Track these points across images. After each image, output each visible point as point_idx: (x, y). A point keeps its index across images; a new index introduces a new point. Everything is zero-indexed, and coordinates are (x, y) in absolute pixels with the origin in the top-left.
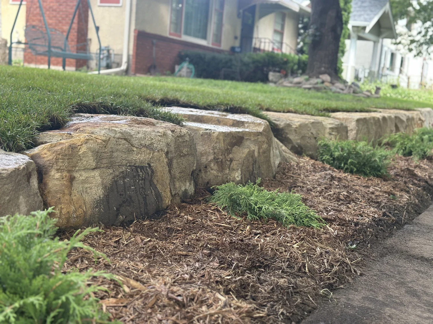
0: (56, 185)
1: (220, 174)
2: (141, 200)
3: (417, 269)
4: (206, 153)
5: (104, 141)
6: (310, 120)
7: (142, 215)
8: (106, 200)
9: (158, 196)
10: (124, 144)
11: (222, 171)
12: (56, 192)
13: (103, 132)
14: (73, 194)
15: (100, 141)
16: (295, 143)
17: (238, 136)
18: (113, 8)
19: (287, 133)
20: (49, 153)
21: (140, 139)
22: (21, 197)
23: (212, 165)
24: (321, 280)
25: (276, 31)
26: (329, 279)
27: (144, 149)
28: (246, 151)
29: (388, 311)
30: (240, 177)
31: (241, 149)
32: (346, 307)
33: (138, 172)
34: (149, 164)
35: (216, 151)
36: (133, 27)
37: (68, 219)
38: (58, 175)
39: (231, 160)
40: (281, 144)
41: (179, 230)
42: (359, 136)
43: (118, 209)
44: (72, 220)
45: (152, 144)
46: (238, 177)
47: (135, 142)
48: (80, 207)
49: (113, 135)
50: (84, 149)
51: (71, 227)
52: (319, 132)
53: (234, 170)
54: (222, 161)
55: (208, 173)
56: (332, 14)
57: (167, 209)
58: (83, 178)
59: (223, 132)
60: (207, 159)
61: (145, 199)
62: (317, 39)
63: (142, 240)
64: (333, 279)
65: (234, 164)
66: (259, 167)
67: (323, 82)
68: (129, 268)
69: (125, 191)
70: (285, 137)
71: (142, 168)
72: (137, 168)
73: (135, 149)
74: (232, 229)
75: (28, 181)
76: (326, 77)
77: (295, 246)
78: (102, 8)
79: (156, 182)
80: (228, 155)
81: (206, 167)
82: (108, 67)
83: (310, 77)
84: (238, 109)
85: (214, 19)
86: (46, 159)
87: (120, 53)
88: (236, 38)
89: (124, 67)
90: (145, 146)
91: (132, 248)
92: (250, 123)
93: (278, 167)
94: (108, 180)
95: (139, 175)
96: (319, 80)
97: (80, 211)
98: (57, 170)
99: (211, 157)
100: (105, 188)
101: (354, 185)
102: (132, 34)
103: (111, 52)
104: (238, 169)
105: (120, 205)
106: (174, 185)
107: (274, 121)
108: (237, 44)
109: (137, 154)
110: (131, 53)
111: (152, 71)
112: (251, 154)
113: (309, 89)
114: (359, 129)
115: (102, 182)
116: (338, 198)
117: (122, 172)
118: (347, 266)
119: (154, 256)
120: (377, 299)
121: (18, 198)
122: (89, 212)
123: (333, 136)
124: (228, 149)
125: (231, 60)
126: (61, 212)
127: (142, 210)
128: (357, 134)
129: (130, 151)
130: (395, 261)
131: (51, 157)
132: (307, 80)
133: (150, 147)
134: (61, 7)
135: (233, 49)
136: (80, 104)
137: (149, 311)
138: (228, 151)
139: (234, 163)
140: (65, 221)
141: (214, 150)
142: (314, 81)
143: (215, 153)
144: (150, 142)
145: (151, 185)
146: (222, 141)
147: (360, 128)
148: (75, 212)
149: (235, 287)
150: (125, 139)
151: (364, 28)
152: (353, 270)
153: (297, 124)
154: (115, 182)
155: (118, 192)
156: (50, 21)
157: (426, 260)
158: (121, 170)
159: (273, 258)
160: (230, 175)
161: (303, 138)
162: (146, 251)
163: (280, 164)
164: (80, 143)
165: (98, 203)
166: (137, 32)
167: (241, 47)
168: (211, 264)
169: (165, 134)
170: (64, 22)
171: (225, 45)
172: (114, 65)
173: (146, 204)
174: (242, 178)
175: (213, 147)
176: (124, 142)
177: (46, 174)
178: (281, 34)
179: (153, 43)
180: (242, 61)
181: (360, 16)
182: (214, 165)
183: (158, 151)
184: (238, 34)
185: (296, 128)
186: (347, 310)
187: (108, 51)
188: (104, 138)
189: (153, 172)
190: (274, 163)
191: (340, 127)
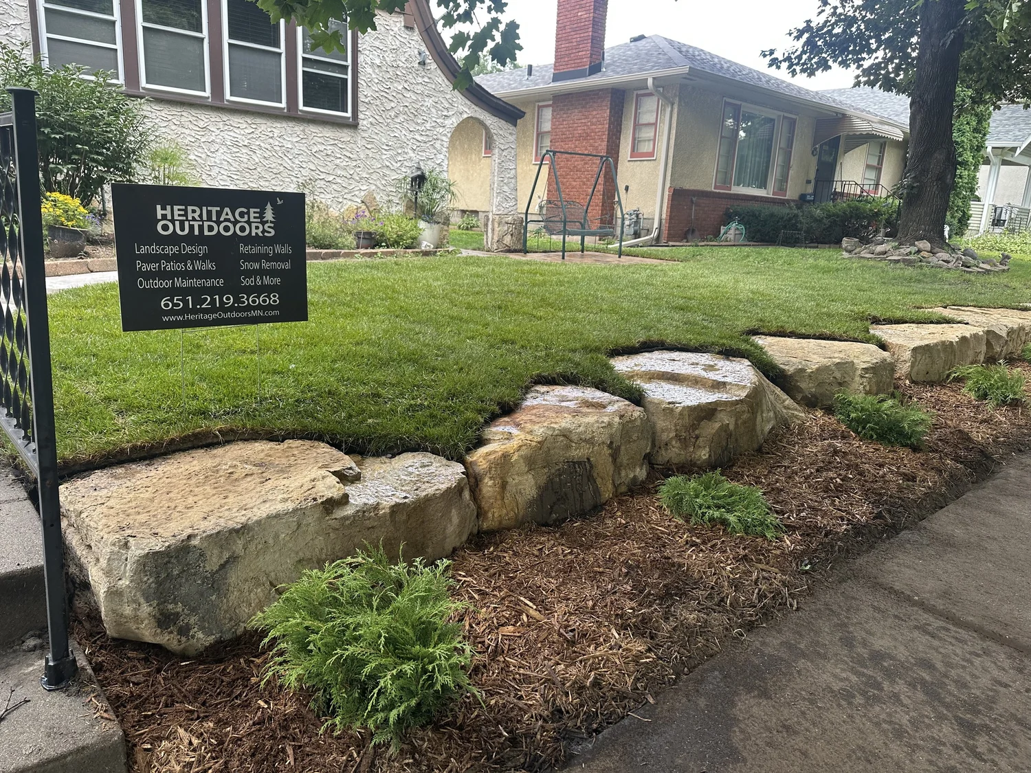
0: (489, 491)
1: (682, 452)
2: (577, 496)
3: (876, 604)
4: (667, 429)
5: (539, 442)
6: (834, 360)
7: (577, 511)
8: (540, 500)
9: (597, 491)
10: (562, 441)
11: (685, 449)
12: (489, 498)
13: (541, 430)
14: (506, 498)
15: (535, 444)
16: (807, 393)
17: (709, 409)
18: (645, 162)
19: (797, 381)
20: (484, 462)
21: (580, 434)
22: (453, 511)
23: (674, 442)
24: (742, 615)
25: (868, 167)
26: (751, 615)
27: (583, 444)
28: (717, 425)
29: (802, 663)
30: (707, 455)
31: (710, 423)
32: (755, 654)
33: (575, 468)
34: (588, 459)
35: (678, 427)
36: (668, 185)
37: (500, 522)
38: (490, 483)
39: (697, 437)
40: (786, 397)
41: (608, 536)
42: (916, 369)
43: (552, 507)
44: (504, 522)
45: (593, 437)
46: (704, 455)
47: (575, 438)
48: (512, 510)
49: (550, 433)
50: (515, 457)
51: (504, 528)
52: (845, 375)
53: (700, 447)
54: (685, 439)
55: (669, 451)
56: (939, 156)
57: (605, 504)
58: (517, 481)
59: (688, 407)
60: (668, 437)
61: (581, 495)
62: (915, 191)
63: (563, 551)
64: (757, 615)
65: (701, 441)
66: (736, 440)
67: (919, 251)
68: (540, 587)
69: (561, 489)
70: (795, 386)
71: (579, 463)
72: (574, 464)
73: (574, 445)
74: (669, 535)
75: (460, 495)
76: (925, 245)
77: (728, 568)
78: (632, 163)
79: (595, 475)
80: (693, 431)
81: (667, 444)
82: (637, 235)
83: (900, 244)
84: (735, 351)
85: (777, 159)
86: (481, 467)
87: (651, 217)
88: (809, 182)
89: (654, 234)
90: (585, 441)
91: (552, 559)
92: (733, 385)
93: (770, 432)
94: (543, 480)
95: (576, 471)
96: (914, 249)
97: (512, 514)
98: (490, 478)
99: (672, 434)
100: (539, 488)
101: (862, 463)
102: (667, 193)
103: (640, 216)
104: (705, 447)
105: (554, 503)
106: (620, 474)
107: (781, 366)
108: (810, 189)
109: (576, 450)
110: (664, 216)
111: (690, 237)
112: (724, 428)
113: (897, 261)
114: (916, 360)
115: (536, 483)
116: (827, 488)
117: (559, 470)
118: (782, 599)
119: (570, 571)
120: (798, 646)
121: (450, 512)
122: (521, 513)
123: (865, 380)
124: (694, 424)
125: (796, 216)
126: (493, 515)
127: (578, 506)
128: (912, 366)
129: (568, 447)
130: (855, 589)
131: (485, 466)
132: (896, 248)
133: (590, 441)
134: (587, 166)
135: (803, 197)
136: (539, 375)
137: (539, 645)
138: (694, 427)
139: (701, 439)
140: (497, 523)
141: (675, 426)
142: (905, 250)
143: (677, 430)
144: (590, 436)
145: (589, 480)
146: (687, 417)
147: (918, 359)
148: (507, 515)
149: (636, 622)
150: (564, 436)
151: (1014, 149)
152: (788, 603)
153: (814, 367)
154: (550, 481)
155: (553, 489)
156: (574, 183)
157: (895, 591)
158: (558, 467)
159: (695, 583)
160: (695, 453)
161: (820, 384)
162: (564, 565)
163: (773, 428)
164: (512, 451)
165: (531, 503)
166: (672, 191)
167: (815, 193)
168: (625, 586)
169: (610, 425)
170: (589, 183)
171: (791, 193)
172: (643, 232)
173: (582, 501)
174: (710, 456)
175: (675, 424)
176: (562, 438)
177: (480, 481)
178: (878, 169)
179: (692, 201)
180: (812, 216)
181: (1007, 132)
182: (676, 442)
183: (599, 445)
184: (812, 176)
185: (812, 372)
186: (754, 659)
187: (637, 216)
188: (539, 439)
189: (591, 467)
190: (763, 430)
191: (880, 365)
